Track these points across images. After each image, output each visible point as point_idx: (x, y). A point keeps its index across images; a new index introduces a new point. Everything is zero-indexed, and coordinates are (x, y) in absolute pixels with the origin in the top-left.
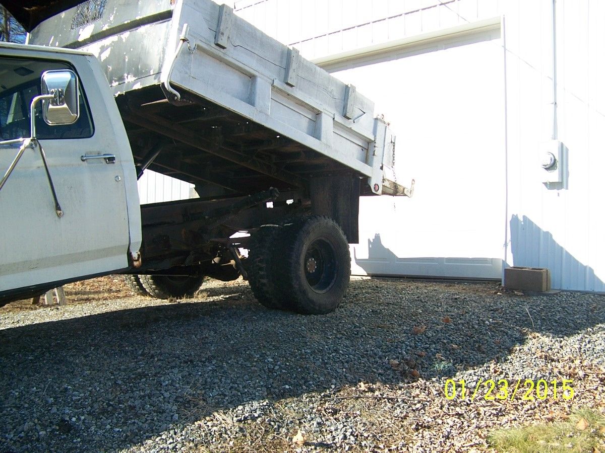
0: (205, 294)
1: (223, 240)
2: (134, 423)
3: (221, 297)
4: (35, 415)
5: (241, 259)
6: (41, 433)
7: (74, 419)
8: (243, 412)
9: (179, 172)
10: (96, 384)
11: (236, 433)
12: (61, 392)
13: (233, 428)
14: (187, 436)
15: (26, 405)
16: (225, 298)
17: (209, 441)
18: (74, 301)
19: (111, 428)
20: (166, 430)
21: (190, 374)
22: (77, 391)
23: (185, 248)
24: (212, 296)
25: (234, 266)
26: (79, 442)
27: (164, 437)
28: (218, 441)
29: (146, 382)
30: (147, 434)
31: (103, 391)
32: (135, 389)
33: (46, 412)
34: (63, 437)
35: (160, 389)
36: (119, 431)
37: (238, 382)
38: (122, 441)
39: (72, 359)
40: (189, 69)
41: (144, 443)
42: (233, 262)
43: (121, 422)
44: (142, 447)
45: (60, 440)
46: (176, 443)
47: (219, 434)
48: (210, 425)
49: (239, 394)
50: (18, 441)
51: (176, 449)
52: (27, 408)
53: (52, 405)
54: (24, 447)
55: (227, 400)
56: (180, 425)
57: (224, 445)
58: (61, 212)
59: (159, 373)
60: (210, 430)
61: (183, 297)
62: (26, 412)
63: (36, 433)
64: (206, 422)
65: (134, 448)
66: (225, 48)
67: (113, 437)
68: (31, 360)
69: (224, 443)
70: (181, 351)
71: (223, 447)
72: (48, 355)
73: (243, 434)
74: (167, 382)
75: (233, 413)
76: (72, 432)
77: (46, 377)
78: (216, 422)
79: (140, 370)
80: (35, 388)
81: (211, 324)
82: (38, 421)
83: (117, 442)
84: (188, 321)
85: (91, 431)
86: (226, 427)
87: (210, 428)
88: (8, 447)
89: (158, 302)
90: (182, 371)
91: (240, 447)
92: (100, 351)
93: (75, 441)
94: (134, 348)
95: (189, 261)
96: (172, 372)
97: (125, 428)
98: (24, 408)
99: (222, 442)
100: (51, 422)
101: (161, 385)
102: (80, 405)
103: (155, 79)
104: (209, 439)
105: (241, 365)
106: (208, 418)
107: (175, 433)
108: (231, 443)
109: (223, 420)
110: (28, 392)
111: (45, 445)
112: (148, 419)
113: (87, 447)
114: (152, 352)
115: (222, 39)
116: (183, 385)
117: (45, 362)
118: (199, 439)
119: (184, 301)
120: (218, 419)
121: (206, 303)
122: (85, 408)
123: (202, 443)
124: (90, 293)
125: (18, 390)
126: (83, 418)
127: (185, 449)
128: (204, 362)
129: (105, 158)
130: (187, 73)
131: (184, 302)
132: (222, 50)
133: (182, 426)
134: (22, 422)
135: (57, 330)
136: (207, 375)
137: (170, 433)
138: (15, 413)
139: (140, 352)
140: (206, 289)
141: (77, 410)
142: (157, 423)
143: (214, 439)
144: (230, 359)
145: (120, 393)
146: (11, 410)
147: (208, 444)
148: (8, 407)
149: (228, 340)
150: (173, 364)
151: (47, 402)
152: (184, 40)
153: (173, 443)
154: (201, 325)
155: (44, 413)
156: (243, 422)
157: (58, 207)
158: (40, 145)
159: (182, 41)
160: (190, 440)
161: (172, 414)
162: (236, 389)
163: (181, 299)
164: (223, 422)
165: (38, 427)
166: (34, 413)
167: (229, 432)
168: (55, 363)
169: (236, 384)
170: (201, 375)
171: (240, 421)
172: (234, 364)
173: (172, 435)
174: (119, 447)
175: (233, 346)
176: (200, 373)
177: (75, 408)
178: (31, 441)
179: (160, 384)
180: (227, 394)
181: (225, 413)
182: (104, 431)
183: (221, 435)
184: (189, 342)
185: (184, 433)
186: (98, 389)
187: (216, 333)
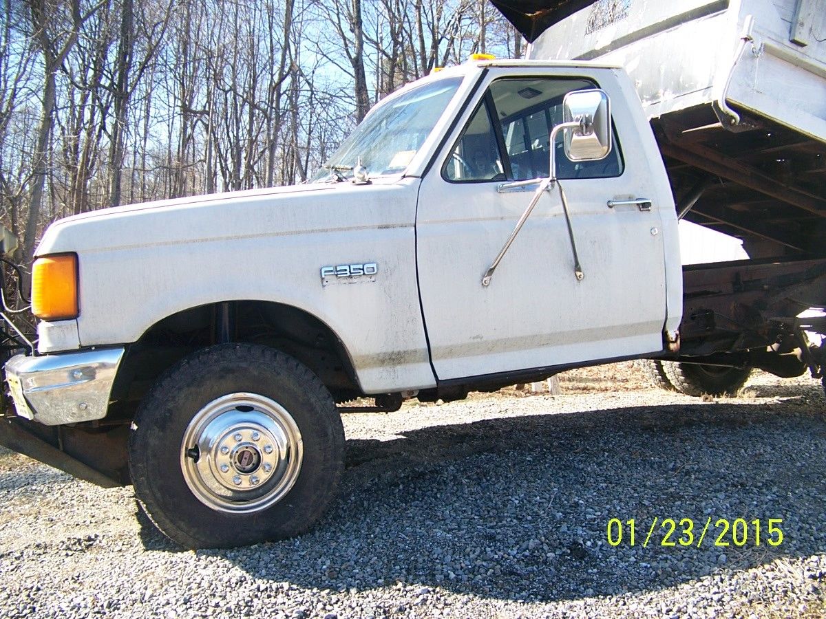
0: (753, 393)
1: (788, 320)
2: (666, 559)
3: (775, 400)
4: (541, 531)
5: (810, 348)
6: (549, 555)
7: (589, 543)
8: (818, 566)
9: (723, 222)
10: (615, 502)
11: (808, 594)
12: (570, 506)
13: (803, 585)
14: (738, 586)
15: (529, 518)
16: (781, 401)
17: (769, 598)
18: (567, 389)
19: (636, 562)
20: (709, 575)
21: (741, 503)
22: (592, 508)
23: (734, 328)
24: (763, 397)
25: (798, 357)
26: (596, 574)
27: (706, 583)
28: (781, 600)
29: (680, 507)
30: (684, 576)
31: (624, 511)
32: (666, 514)
33: (554, 530)
34: (575, 564)
35: (700, 517)
36: (646, 567)
37: (811, 522)
38: (650, 581)
39: (581, 466)
40: (752, 80)
41: (679, 587)
42: (797, 351)
43: (649, 556)
44: (676, 593)
45: (572, 568)
46: (722, 594)
47: (783, 591)
48: (770, 577)
49: (812, 538)
50: (522, 560)
51: (723, 602)
52: (530, 522)
53: (560, 522)
54: (529, 568)
55: (795, 545)
56: (728, 571)
57: (790, 608)
58: (581, 273)
59: (698, 496)
60: (770, 583)
61: (722, 394)
62: (530, 526)
63: (543, 554)
64: (764, 571)
65: (667, 592)
66: (806, 45)
67: (639, 573)
68: (529, 461)
69: (790, 604)
70: (727, 470)
71: (789, 610)
72: (550, 457)
73: (818, 597)
74: (710, 510)
75: (804, 565)
76: (586, 559)
77: (549, 486)
78: (779, 574)
79: (672, 490)
80: (538, 497)
81: (766, 435)
82: (545, 539)
83: (643, 581)
84: (733, 428)
85: (610, 562)
86: (793, 583)
87: (770, 580)
88: (511, 565)
89: (687, 400)
90: (730, 497)
91: (815, 614)
92: (616, 459)
93: (590, 571)
94: (662, 460)
95: (737, 347)
96: (716, 497)
97: (654, 564)
98: (527, 520)
99: (788, 603)
100: (560, 543)
101: (702, 512)
102: (596, 527)
103: (704, 95)
104: (769, 595)
105: (814, 497)
106: (767, 566)
107: (722, 581)
108: (801, 607)
109: (790, 572)
110: (530, 502)
111: (553, 570)
112: (685, 555)
113: (606, 581)
114: (687, 467)
115: (800, 33)
116: (731, 516)
117: (547, 465)
118: (755, 593)
119: (723, 400)
120: (782, 570)
121: (756, 405)
122: (603, 531)
123: (760, 600)
124: (587, 380)
125: (518, 498)
126: (600, 543)
127: (735, 604)
128: (760, 488)
129: (638, 204)
130: (749, 86)
131: (723, 402)
132: (799, 49)
133: (731, 572)
134: (526, 538)
135: (557, 426)
136: (765, 506)
137: (714, 579)
138: (516, 525)
139: (671, 466)
140: (752, 386)
141: (592, 533)
142: (696, 563)
143: (776, 596)
144: (797, 488)
145: (648, 518)
146: (511, 521)
147: (766, 602)
148: (507, 517)
149: (792, 461)
150: (718, 486)
151: (554, 517)
152: (746, 39)
153: (719, 593)
154: (751, 437)
155: (551, 531)
156: (818, 580)
157: (577, 268)
158: (560, 187)
159: (743, 41)
160: (743, 593)
161: (718, 553)
162: (807, 531)
163: (719, 397)
164: (789, 575)
165: (546, 547)
166: (539, 528)
167: (797, 590)
168: (560, 468)
169: (808, 523)
170: (757, 506)
171: (814, 577)
172: (804, 495)
173: (717, 583)
174: (646, 588)
175: (800, 469)
176: (755, 503)
177: (590, 529)
178: (537, 563)
179: (700, 511)
180: (795, 536)
181: (792, 563)
182: (627, 564)
183: (786, 592)
184: (737, 459)
185: (733, 582)
186: (618, 508)
187: (774, 449)
